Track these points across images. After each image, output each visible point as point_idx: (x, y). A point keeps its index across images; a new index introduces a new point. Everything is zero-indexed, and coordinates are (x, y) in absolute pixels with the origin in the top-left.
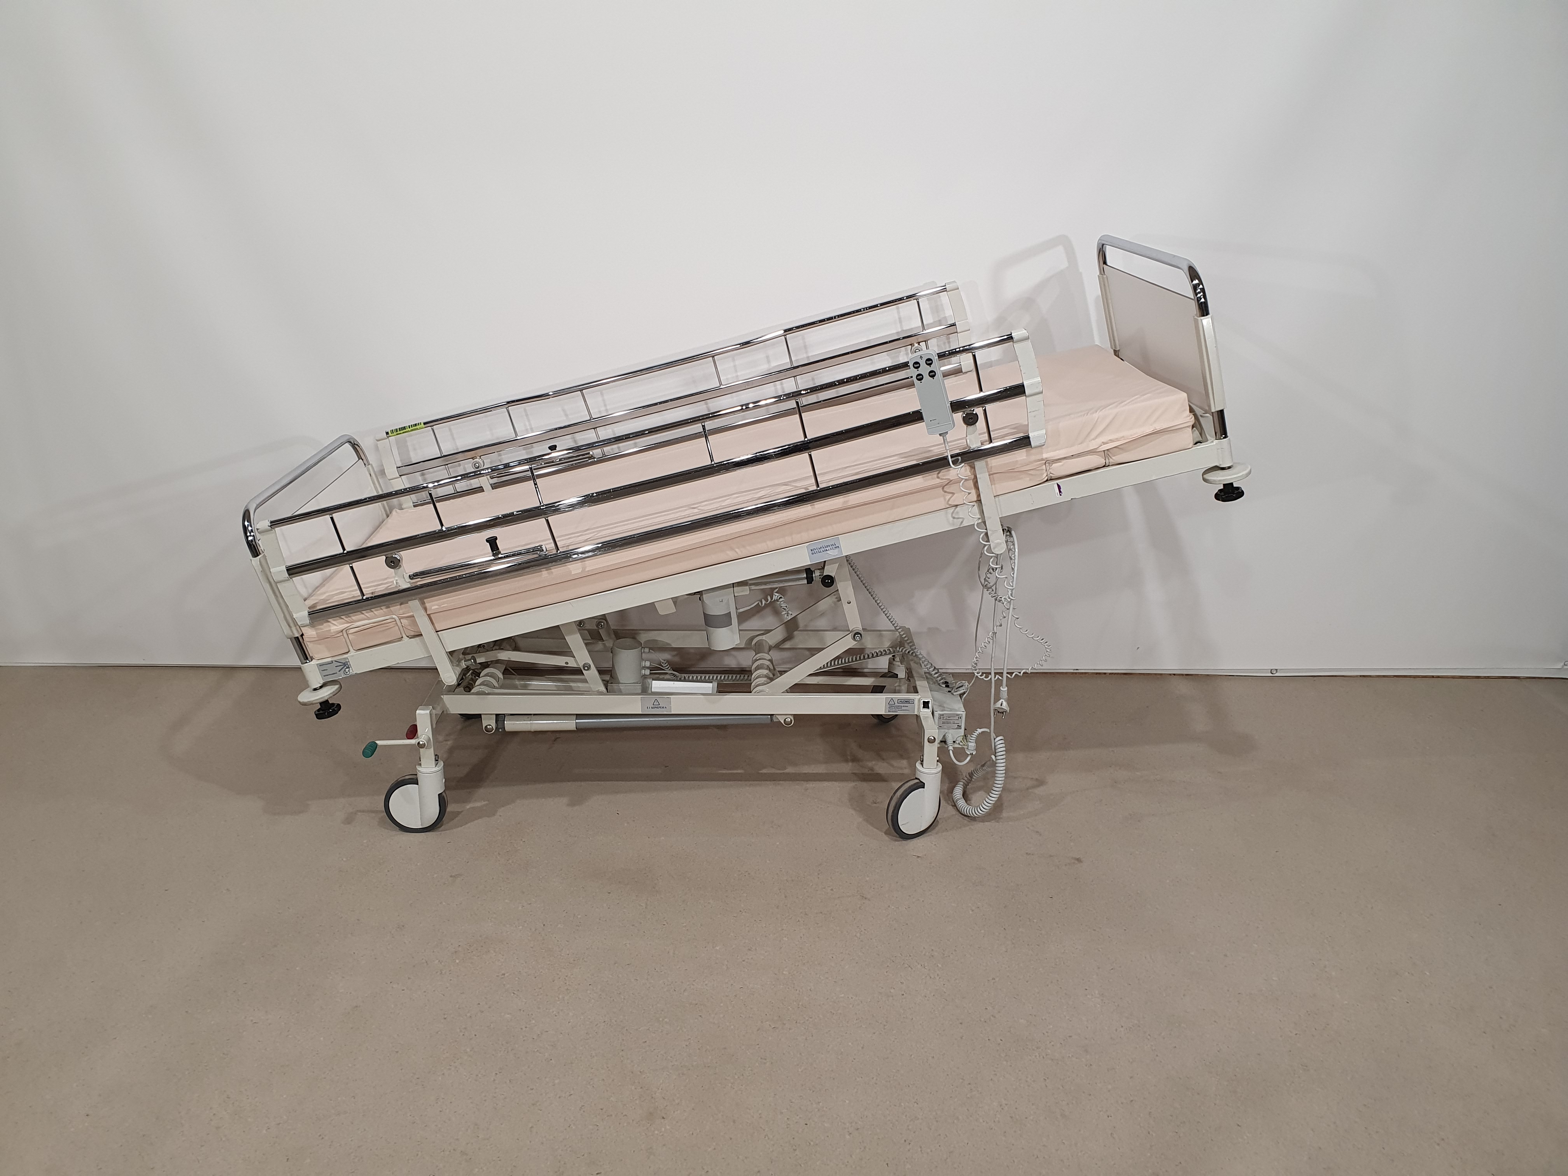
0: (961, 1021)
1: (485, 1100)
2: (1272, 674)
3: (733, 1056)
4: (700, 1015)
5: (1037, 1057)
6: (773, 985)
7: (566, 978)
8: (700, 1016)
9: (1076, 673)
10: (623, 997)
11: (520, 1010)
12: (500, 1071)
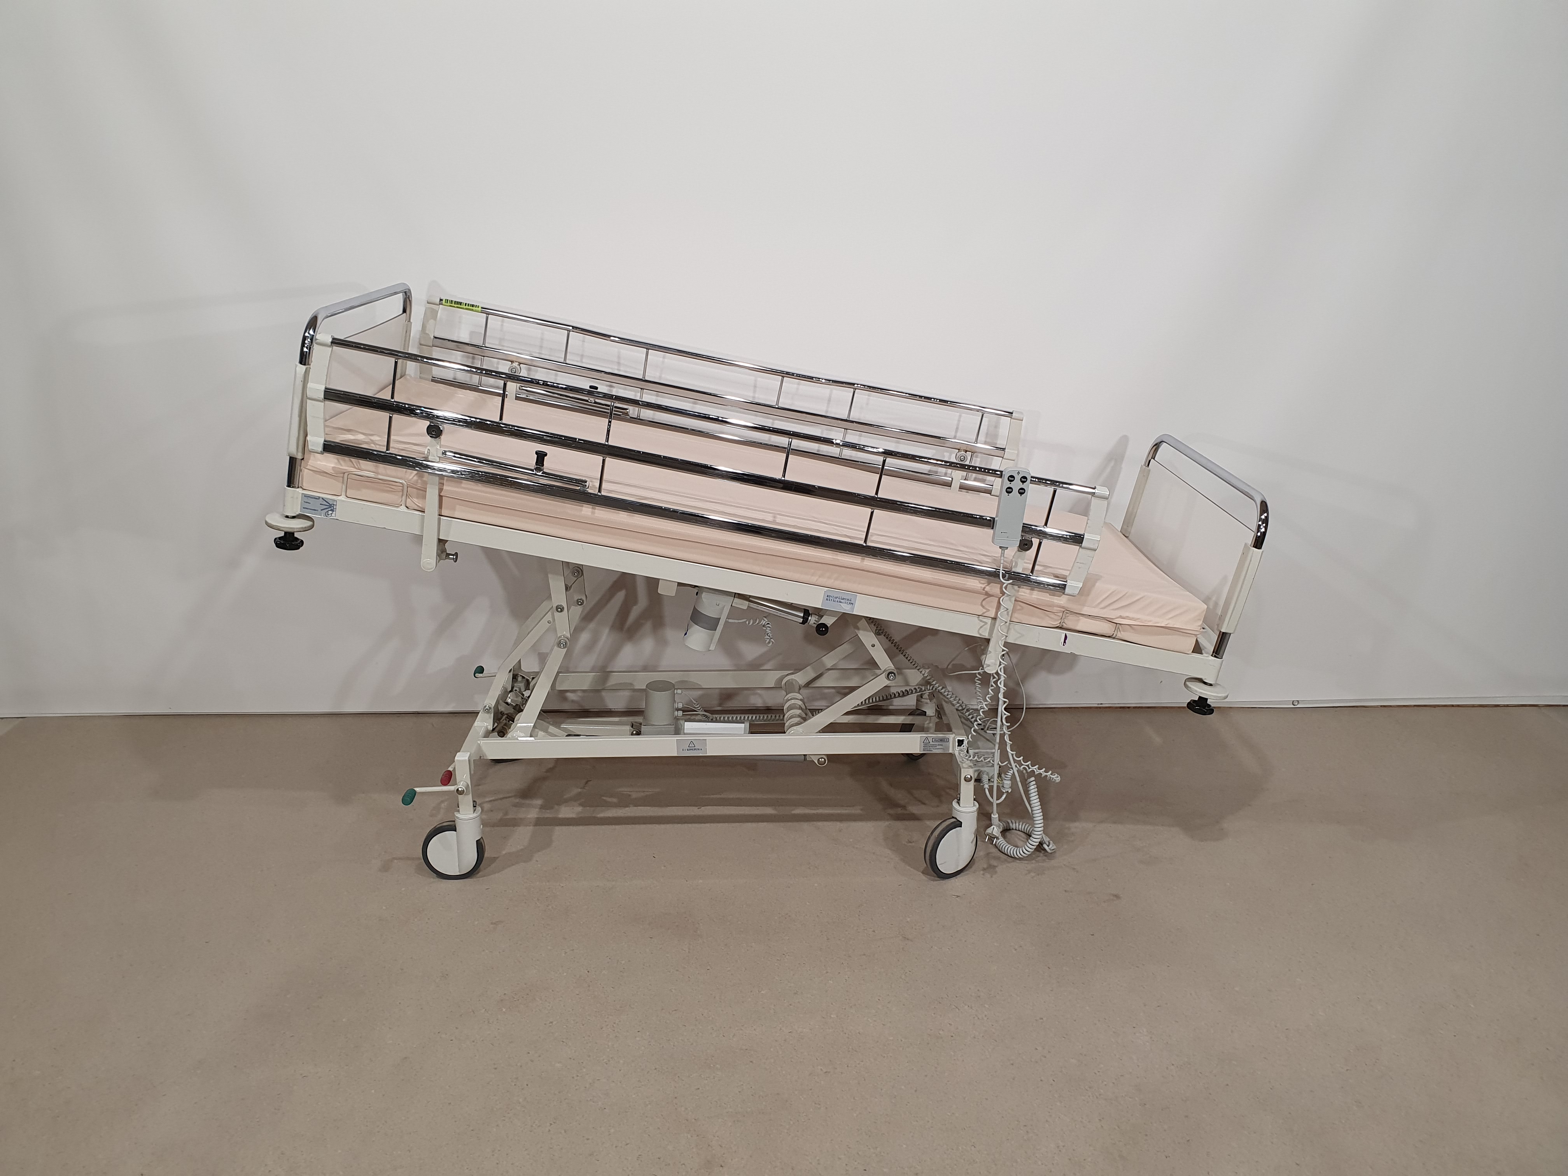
0: (1012, 1062)
1: (541, 1152)
2: (1294, 705)
3: (787, 1101)
4: (751, 1060)
5: (1091, 1097)
6: (822, 1029)
7: (614, 1025)
8: (751, 1062)
9: (1100, 708)
10: (672, 1044)
11: (570, 1058)
12: (555, 1121)
